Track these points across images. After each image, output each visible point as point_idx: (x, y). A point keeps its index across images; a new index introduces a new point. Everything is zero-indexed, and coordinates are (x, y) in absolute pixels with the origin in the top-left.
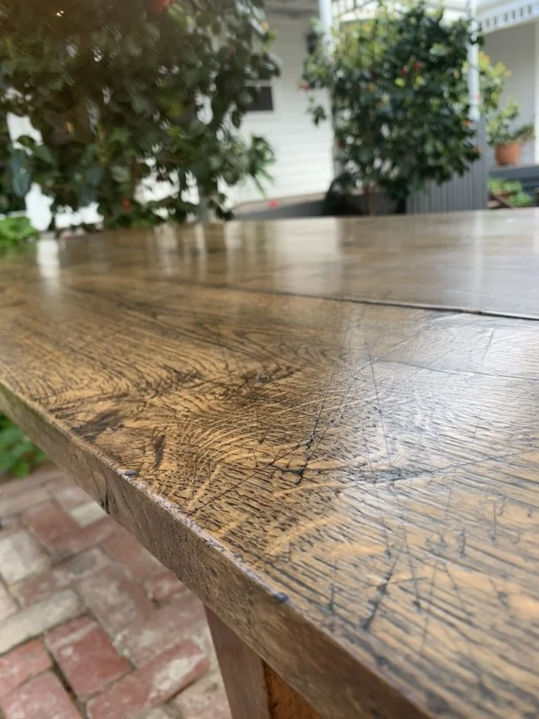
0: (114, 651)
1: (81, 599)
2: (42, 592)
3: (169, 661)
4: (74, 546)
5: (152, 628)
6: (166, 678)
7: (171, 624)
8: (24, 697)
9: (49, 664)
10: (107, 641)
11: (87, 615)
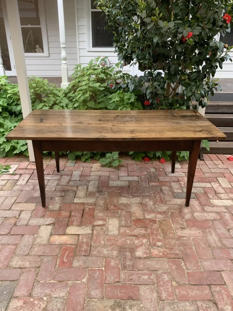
0: (94, 213)
1: (96, 201)
2: (92, 196)
3: (100, 220)
4: (104, 190)
5: (102, 213)
6: (97, 223)
7: (106, 214)
8: (76, 212)
9: (83, 209)
10: (94, 211)
11: (95, 204)
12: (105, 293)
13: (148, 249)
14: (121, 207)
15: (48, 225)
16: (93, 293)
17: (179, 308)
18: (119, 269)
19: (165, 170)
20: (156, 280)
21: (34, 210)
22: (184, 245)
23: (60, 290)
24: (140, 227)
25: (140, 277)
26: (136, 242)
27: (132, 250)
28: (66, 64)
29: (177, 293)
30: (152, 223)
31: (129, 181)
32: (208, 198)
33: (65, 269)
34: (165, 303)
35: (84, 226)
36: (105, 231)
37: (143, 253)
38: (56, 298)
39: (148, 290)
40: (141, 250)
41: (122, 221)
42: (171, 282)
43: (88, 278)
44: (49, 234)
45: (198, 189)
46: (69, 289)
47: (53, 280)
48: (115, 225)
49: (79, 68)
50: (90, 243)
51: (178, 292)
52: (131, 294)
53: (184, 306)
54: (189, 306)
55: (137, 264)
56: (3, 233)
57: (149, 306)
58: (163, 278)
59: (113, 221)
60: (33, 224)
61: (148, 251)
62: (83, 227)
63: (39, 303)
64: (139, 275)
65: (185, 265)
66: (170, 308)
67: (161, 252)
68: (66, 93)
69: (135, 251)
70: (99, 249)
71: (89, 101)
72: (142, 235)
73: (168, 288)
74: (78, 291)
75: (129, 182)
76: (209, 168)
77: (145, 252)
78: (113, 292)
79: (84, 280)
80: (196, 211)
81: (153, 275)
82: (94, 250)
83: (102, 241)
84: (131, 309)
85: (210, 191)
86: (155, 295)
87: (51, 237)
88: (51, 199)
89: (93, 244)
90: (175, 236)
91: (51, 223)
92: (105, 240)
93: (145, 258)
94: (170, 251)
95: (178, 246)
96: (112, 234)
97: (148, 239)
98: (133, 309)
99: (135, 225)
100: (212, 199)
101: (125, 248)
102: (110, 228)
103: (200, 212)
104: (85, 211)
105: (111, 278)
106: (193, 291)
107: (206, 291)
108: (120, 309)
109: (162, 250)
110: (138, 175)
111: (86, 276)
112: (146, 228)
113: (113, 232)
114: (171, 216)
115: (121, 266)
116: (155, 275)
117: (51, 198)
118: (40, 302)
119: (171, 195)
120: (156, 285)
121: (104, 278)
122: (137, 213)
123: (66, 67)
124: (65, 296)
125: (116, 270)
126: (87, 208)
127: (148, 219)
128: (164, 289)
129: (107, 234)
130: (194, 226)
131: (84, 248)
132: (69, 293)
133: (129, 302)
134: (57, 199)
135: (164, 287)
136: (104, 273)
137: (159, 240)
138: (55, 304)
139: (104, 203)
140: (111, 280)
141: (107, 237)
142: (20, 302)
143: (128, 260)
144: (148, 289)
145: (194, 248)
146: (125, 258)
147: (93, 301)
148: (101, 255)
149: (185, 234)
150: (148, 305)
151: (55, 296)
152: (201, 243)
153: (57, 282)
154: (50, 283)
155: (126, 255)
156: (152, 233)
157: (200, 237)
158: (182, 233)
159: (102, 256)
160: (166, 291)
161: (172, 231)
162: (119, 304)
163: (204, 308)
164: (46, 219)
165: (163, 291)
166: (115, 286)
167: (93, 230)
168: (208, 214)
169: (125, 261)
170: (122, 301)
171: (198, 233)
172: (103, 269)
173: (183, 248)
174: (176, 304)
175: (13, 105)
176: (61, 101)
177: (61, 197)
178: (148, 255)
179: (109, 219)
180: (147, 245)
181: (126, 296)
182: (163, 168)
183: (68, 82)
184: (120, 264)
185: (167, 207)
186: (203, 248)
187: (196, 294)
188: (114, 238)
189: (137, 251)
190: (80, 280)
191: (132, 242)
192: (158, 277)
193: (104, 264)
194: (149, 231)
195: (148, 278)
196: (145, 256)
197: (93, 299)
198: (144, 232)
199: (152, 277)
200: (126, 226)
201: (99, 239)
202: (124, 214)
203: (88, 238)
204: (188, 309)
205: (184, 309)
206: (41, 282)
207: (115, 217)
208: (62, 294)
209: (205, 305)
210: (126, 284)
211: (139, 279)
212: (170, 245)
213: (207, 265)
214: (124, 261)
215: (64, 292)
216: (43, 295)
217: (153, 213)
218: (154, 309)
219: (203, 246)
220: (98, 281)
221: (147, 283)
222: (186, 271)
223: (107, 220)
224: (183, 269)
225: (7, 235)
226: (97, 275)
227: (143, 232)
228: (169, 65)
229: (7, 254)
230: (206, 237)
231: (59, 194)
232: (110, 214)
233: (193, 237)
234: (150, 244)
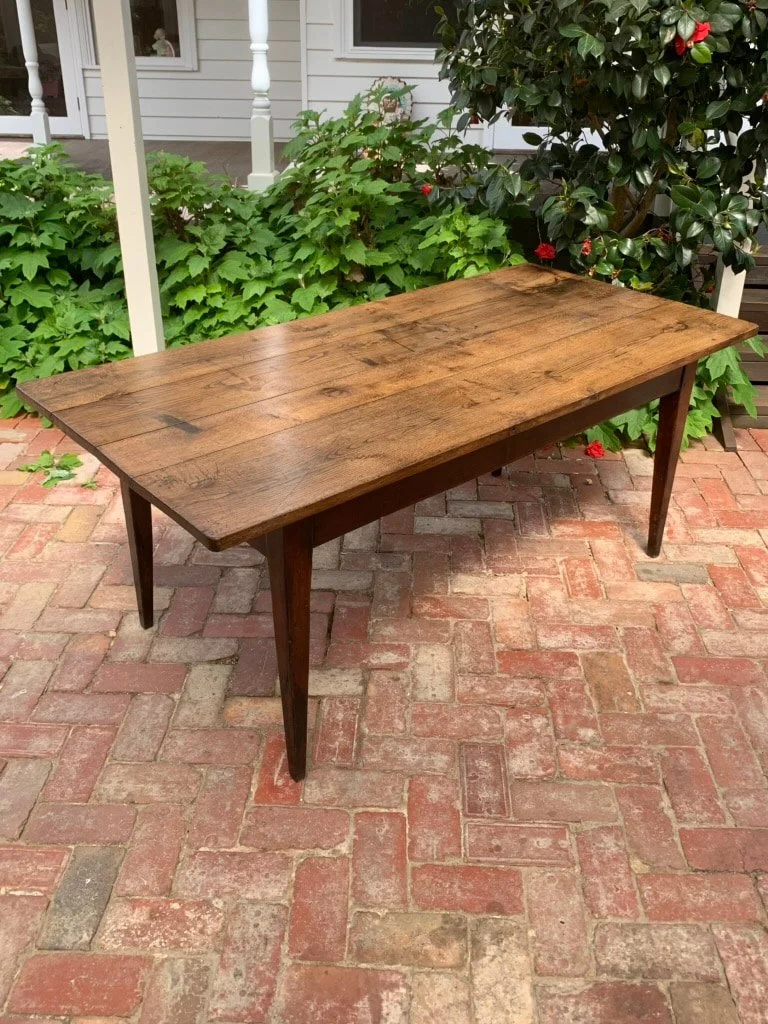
0: (366, 625)
1: (373, 584)
2: (358, 566)
3: (388, 650)
4: (398, 545)
5: (395, 627)
6: (379, 658)
7: (408, 631)
9: (329, 610)
10: (367, 617)
11: (369, 595)
12: (412, 891)
13: (549, 750)
14: (457, 606)
15: (217, 661)
16: (373, 890)
17: (653, 943)
18: (455, 812)
19: (604, 482)
20: (579, 851)
21: (167, 610)
22: (670, 738)
23: (267, 876)
24: (523, 678)
25: (524, 841)
26: (511, 725)
27: (498, 754)
28: (268, 107)
29: (649, 896)
30: (561, 665)
31: (483, 520)
32: (749, 582)
33: (277, 811)
34: (607, 928)
35: (335, 667)
36: (407, 686)
37: (535, 763)
38: (253, 902)
39: (553, 885)
40: (528, 753)
41: (460, 655)
42: (629, 863)
43: (355, 840)
44: (219, 694)
45: (716, 549)
46: (293, 875)
47: (241, 844)
48: (439, 669)
49: (311, 123)
50: (359, 727)
51: (651, 893)
52: (497, 897)
53: (670, 938)
54: (688, 940)
55: (513, 800)
56: (68, 686)
57: (556, 936)
58: (602, 846)
59: (433, 655)
60: (167, 658)
61: (550, 758)
62: (334, 671)
63: (199, 918)
64: (523, 836)
65: (673, 806)
66: (624, 945)
67: (594, 762)
68: (266, 206)
69: (508, 755)
70: (388, 745)
71: (347, 242)
72: (528, 702)
73: (619, 880)
74: (324, 882)
75: (482, 523)
76: (755, 480)
77: (541, 762)
78: (439, 889)
79: (344, 848)
80: (709, 626)
81: (567, 837)
82: (374, 749)
83: (397, 721)
84: (498, 943)
85: (757, 558)
86: (576, 900)
87: (228, 702)
88: (222, 576)
89: (367, 731)
90: (639, 708)
91: (226, 655)
92: (408, 717)
93: (541, 780)
94: (622, 758)
95: (649, 743)
96: (430, 698)
97: (549, 716)
98: (504, 942)
99: (505, 669)
100: (763, 586)
101: (475, 746)
102: (423, 676)
103: (722, 630)
104: (335, 617)
105: (430, 842)
106: (700, 890)
107: (741, 891)
108: (463, 942)
109: (597, 754)
110: (510, 499)
111: (347, 832)
112: (542, 681)
113: (431, 693)
114: (625, 642)
115: (463, 804)
116: (573, 838)
117: (222, 571)
118: (204, 913)
119: (624, 569)
120: (577, 869)
121: (408, 840)
122: (513, 628)
123: (267, 118)
124: (283, 897)
125: (446, 817)
126: (344, 606)
127: (549, 649)
128: (604, 883)
129: (414, 698)
130: (703, 675)
131: (337, 743)
132: (297, 887)
133: (491, 921)
134: (241, 573)
135: (606, 874)
136: (408, 827)
137: (586, 723)
138: (252, 922)
139: (398, 591)
140: (430, 848)
141: (412, 709)
142: (137, 911)
143: (484, 786)
144: (552, 879)
145: (701, 749)
146: (476, 777)
147: (376, 916)
148: (396, 768)
149: (670, 705)
150: (552, 933)
151: (249, 896)
152: (726, 736)
153: (256, 850)
154: (234, 854)
155: (477, 769)
156: (563, 698)
157: (723, 713)
158: (662, 700)
159: (396, 772)
160: (610, 890)
161: (630, 693)
162: (458, 925)
163: (736, 947)
164: (207, 641)
165: (601, 889)
166: (445, 869)
167: (365, 683)
168: (750, 638)
169: (474, 788)
170: (470, 918)
171: (715, 699)
172: (405, 812)
173: (666, 749)
174: (643, 931)
175: (85, 247)
176: (252, 238)
177: (253, 567)
178: (549, 771)
179: (417, 647)
180: (547, 739)
181: (481, 902)
182: (598, 475)
183: (272, 171)
184: (458, 798)
185: (614, 611)
186: (732, 751)
187: (708, 901)
188: (435, 711)
189: (515, 756)
190: (329, 847)
191: (496, 725)
192: (582, 841)
193: (406, 795)
194: (552, 690)
195: (551, 847)
196: (541, 772)
197: (372, 907)
198: (537, 694)
199: (564, 843)
200: (476, 673)
201: (387, 711)
202: (467, 630)
203: (352, 709)
204: (683, 947)
205: (668, 948)
206: (202, 849)
207: (439, 639)
208: (273, 892)
209: (738, 937)
210: (479, 861)
211: (523, 848)
212: (624, 739)
213: (743, 807)
214: (472, 787)
215: (279, 885)
216: (211, 892)
217: (565, 628)
218: (574, 945)
219: (733, 744)
220: (390, 852)
221: (547, 862)
222: (676, 826)
223: (413, 651)
224: (667, 819)
225: (80, 692)
226: (384, 830)
227: (533, 692)
228: (626, 129)
229: (85, 756)
230: (743, 715)
231: (247, 556)
232: (419, 631)
233: (697, 712)
234: (557, 736)
